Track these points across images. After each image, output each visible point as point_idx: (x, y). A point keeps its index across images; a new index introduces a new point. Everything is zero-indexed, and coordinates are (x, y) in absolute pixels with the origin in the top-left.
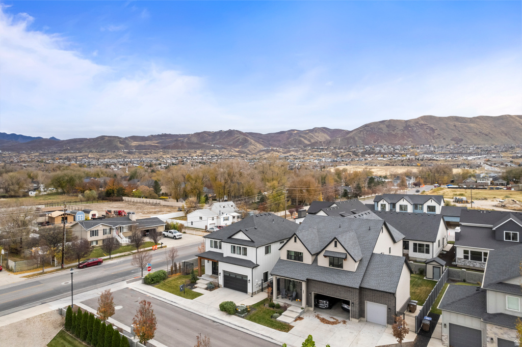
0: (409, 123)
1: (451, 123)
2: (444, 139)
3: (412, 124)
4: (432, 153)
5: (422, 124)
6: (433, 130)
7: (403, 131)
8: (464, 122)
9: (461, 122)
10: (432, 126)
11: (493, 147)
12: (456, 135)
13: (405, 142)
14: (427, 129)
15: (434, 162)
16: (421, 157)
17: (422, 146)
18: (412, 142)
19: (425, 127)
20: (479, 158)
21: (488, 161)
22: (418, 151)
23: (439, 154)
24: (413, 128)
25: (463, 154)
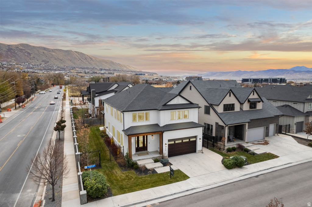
0: (11, 47)
1: (41, 51)
2: (38, 60)
3: (13, 48)
4: (31, 68)
5: (21, 49)
6: (30, 54)
7: (7, 52)
8: (49, 51)
9: (47, 51)
10: (29, 51)
12: (44, 58)
13: (9, 60)
14: (25, 52)
15: (36, 74)
16: (26, 70)
17: (23, 64)
18: (15, 60)
19: (24, 51)
21: (67, 74)
22: (22, 66)
23: (37, 69)
24: (15, 51)
25: (51, 70)
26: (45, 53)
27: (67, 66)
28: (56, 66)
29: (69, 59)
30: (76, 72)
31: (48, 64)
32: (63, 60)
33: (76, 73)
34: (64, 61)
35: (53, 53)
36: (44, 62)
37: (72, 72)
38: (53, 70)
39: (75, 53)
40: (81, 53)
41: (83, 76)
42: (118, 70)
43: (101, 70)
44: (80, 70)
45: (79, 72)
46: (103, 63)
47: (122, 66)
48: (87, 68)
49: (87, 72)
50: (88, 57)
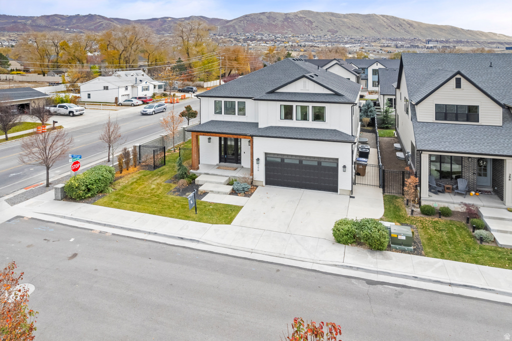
0: (288, 16)
1: (328, 18)
2: (322, 30)
3: (291, 16)
4: (311, 41)
5: (301, 17)
6: (311, 23)
7: (283, 22)
8: (338, 17)
9: (336, 17)
10: (310, 19)
11: (364, 38)
12: (331, 27)
13: (284, 32)
14: (306, 21)
15: (315, 48)
16: (303, 44)
17: (302, 35)
18: (292, 32)
19: (304, 20)
20: (355, 46)
21: (362, 48)
22: (299, 39)
23: (319, 42)
24: (293, 20)
25: (340, 42)
26: (333, 20)
27: (366, 36)
28: (347, 38)
29: (370, 27)
30: (380, 45)
31: (337, 34)
32: (360, 29)
34: (362, 30)
35: (345, 20)
36: (331, 32)
37: (372, 46)
38: (342, 42)
39: (382, 17)
40: (393, 17)
41: (391, 52)
43: (429, 41)
44: (385, 42)
45: (386, 45)
46: (433, 31)
48: (402, 40)
49: (399, 45)
50: (404, 22)
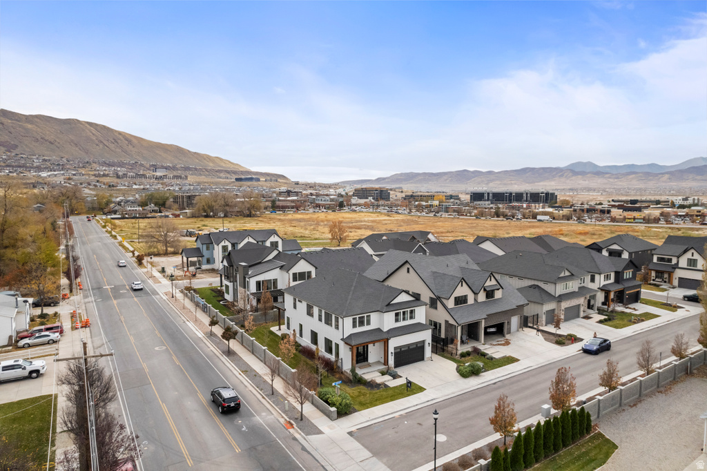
25: (27, 167)
26: (5, 123)
27: (67, 157)
28: (37, 159)
29: (72, 141)
30: (92, 173)
31: (17, 151)
32: (56, 143)
33: (95, 175)
34: (58, 145)
35: (29, 126)
36: (4, 146)
37: (83, 175)
38: (31, 168)
39: (88, 126)
40: (104, 126)
41: (113, 186)
42: (196, 169)
43: (155, 168)
44: (103, 169)
45: (102, 173)
46: (157, 152)
47: (205, 159)
48: (121, 165)
49: (120, 174)
50: (120, 137)
